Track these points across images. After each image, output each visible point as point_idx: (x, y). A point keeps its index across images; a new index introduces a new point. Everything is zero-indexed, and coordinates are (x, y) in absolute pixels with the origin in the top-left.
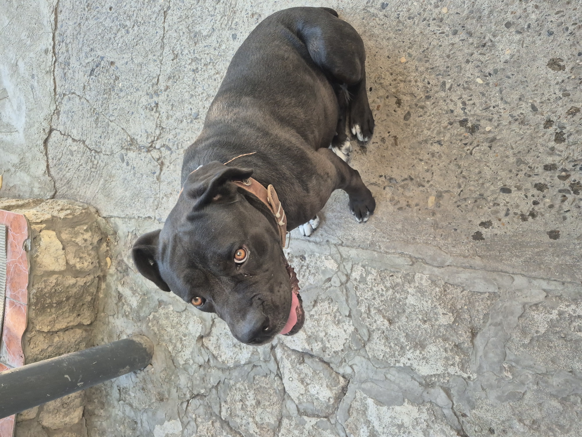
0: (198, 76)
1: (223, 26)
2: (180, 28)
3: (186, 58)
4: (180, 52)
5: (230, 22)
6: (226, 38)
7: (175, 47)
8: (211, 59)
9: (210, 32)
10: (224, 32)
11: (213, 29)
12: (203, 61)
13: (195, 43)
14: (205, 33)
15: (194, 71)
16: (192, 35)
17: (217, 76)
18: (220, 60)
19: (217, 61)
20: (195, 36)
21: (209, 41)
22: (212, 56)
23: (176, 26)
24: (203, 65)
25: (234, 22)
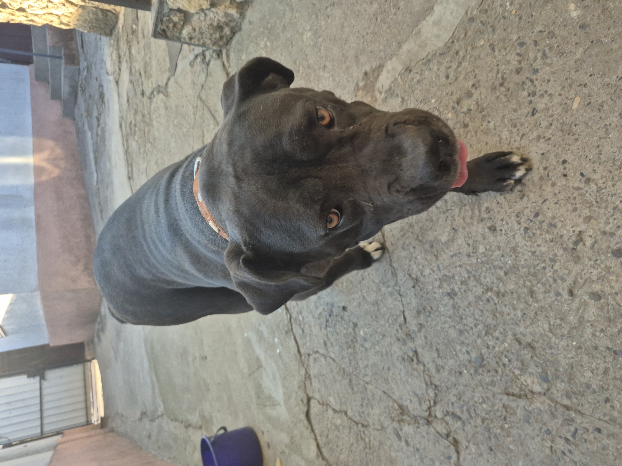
0: (459, 301)
1: (468, 220)
2: (407, 242)
3: (431, 280)
4: (419, 274)
5: (476, 212)
6: (480, 236)
7: (411, 268)
8: (468, 272)
9: (452, 235)
10: (474, 228)
11: (454, 229)
12: (457, 278)
13: (437, 257)
14: (444, 238)
15: (449, 294)
16: (427, 246)
17: (489, 294)
18: (484, 269)
19: (480, 271)
20: (432, 246)
21: (454, 248)
22: (468, 268)
23: (401, 242)
24: (459, 283)
25: (483, 209)
